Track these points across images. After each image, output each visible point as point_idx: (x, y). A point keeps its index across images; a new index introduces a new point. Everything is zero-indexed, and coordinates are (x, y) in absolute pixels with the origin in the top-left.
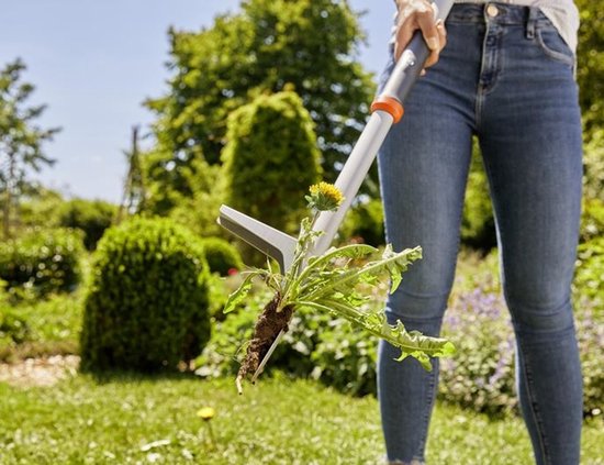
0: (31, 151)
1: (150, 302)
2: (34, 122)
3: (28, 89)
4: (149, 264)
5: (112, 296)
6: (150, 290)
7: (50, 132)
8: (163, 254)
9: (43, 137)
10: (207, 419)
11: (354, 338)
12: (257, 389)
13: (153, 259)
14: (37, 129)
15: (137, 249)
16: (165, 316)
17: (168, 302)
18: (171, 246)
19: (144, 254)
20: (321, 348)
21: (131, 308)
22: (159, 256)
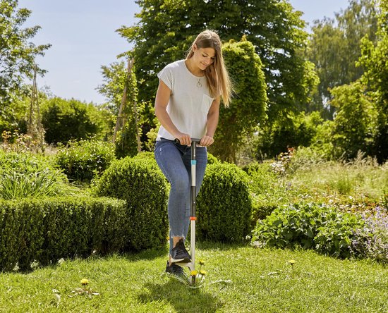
0: (26, 62)
1: (227, 207)
2: (29, 40)
3: (25, 13)
4: (226, 188)
5: (207, 203)
6: (227, 201)
7: (41, 48)
8: (233, 183)
9: (36, 52)
10: (292, 264)
11: (337, 231)
12: (286, 252)
13: (228, 186)
14: (32, 45)
15: (220, 180)
16: (234, 214)
17: (236, 208)
18: (237, 180)
19: (224, 183)
20: (319, 235)
21: (217, 210)
22: (231, 185)
